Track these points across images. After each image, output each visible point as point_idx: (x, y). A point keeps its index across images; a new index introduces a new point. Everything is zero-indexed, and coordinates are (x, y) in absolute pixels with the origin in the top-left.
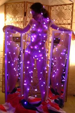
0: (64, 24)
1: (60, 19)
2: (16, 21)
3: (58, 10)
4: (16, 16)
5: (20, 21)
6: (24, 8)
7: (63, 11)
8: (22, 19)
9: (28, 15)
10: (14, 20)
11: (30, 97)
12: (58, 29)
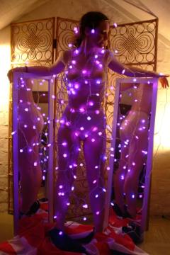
0: (139, 64)
1: (131, 53)
2: (35, 59)
3: (125, 35)
4: (36, 49)
5: (43, 58)
6: (51, 31)
7: (135, 37)
8: (48, 55)
9: (62, 46)
10: (31, 57)
11: (68, 223)
12: (124, 71)
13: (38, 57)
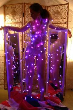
0: (61, 23)
1: (57, 18)
2: (15, 22)
3: (55, 10)
4: (15, 17)
5: (19, 21)
6: (22, 9)
7: (59, 11)
8: (21, 20)
9: (27, 15)
10: (13, 20)
13: (16, 21)
